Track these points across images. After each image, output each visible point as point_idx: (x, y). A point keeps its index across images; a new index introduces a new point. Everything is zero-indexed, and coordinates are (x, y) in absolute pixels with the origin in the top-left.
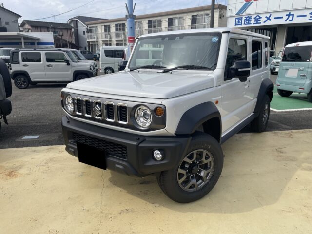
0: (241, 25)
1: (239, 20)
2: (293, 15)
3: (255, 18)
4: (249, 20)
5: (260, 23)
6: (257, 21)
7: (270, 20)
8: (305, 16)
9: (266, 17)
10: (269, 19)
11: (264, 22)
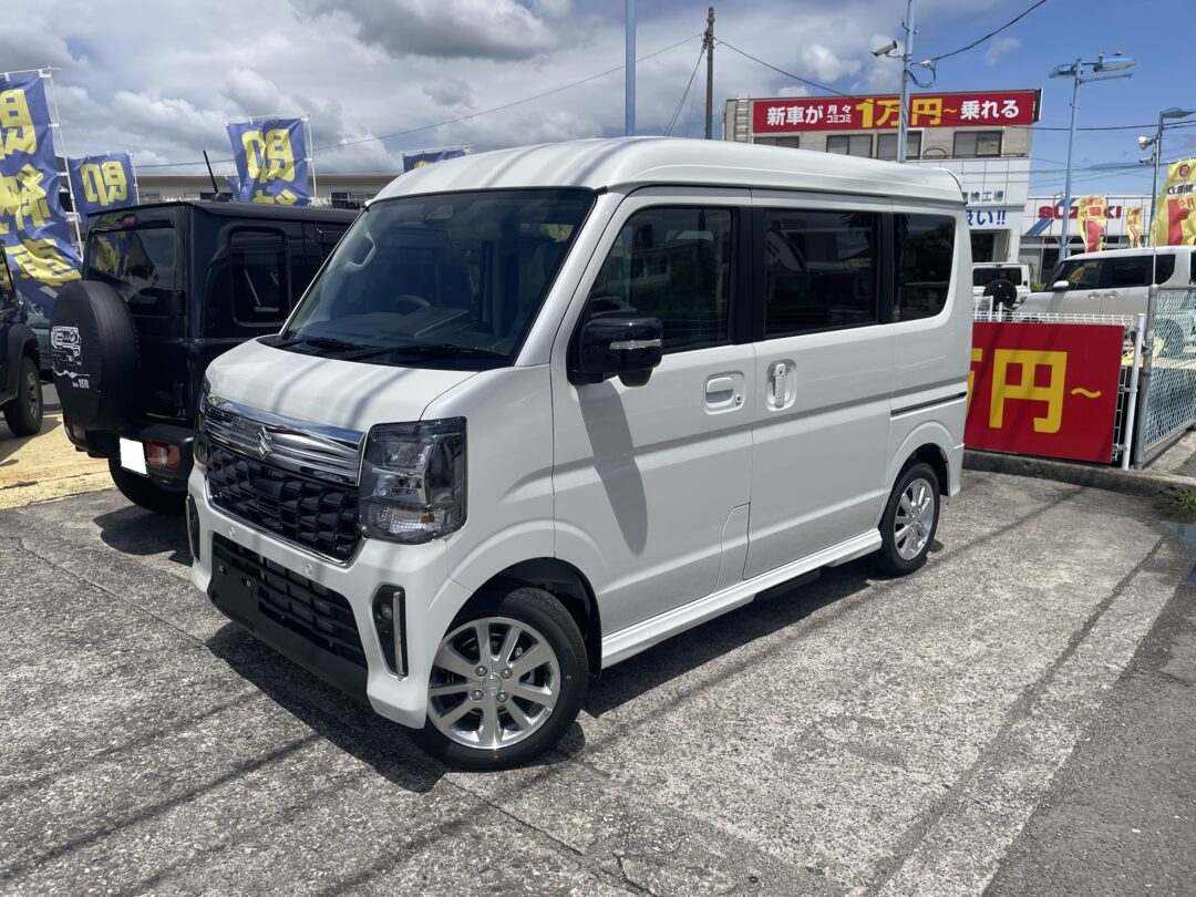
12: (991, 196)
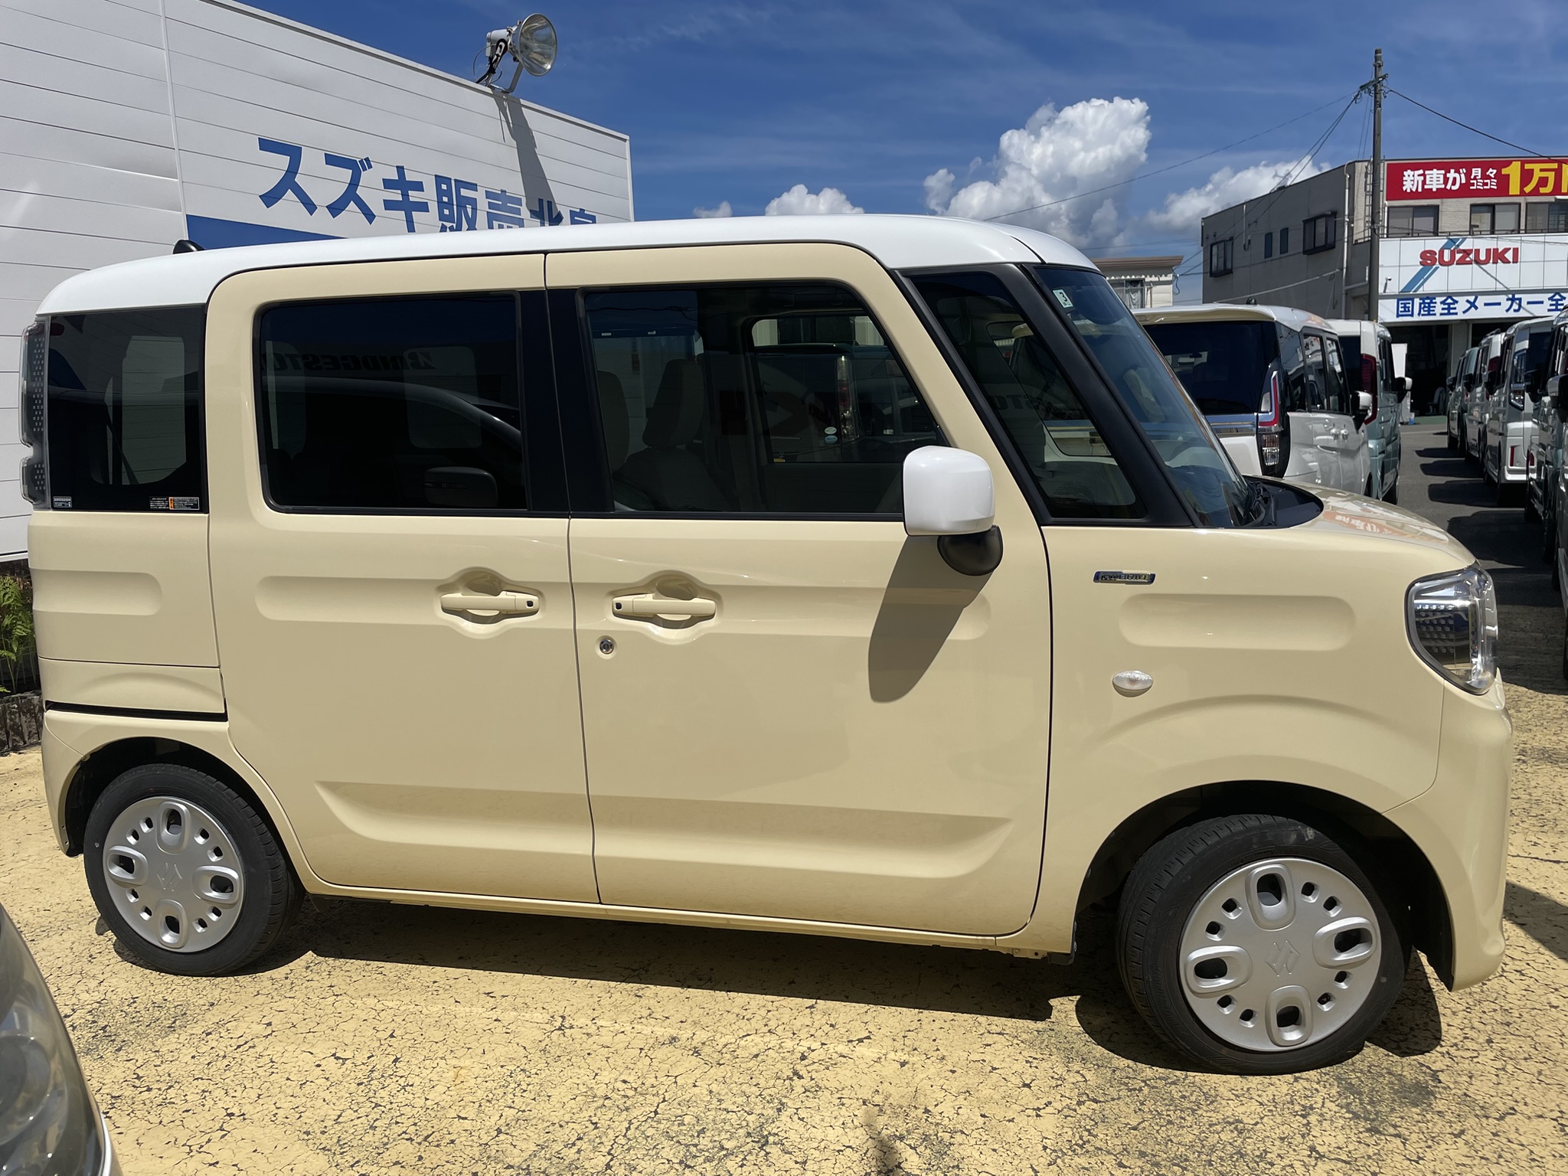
0: (1412, 315)
1: (1405, 304)
2: (1520, 299)
3: (1443, 303)
4: (1429, 307)
5: (1456, 314)
6: (1449, 310)
7: (1476, 308)
8: (1542, 302)
9: (1468, 301)
10: (1473, 305)
11: (1464, 312)
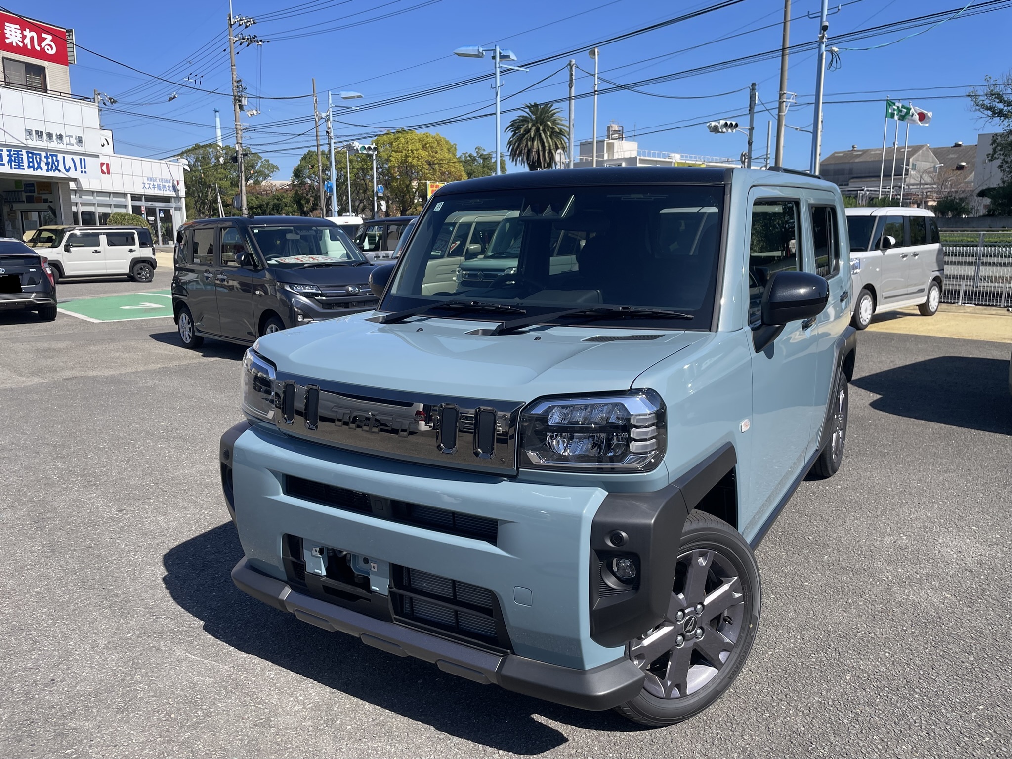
12: (73, 141)
